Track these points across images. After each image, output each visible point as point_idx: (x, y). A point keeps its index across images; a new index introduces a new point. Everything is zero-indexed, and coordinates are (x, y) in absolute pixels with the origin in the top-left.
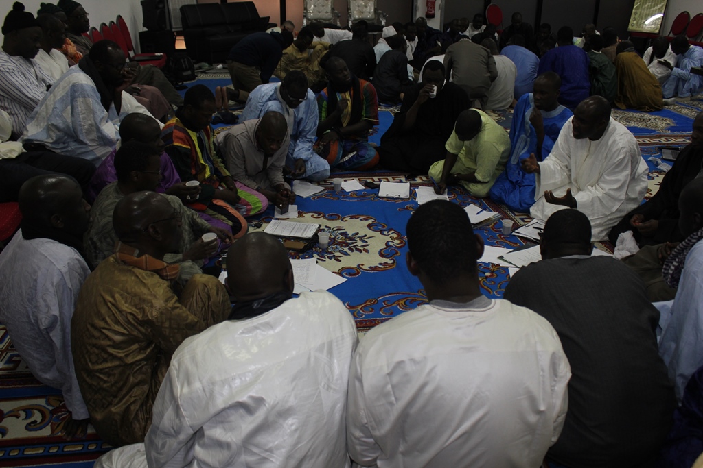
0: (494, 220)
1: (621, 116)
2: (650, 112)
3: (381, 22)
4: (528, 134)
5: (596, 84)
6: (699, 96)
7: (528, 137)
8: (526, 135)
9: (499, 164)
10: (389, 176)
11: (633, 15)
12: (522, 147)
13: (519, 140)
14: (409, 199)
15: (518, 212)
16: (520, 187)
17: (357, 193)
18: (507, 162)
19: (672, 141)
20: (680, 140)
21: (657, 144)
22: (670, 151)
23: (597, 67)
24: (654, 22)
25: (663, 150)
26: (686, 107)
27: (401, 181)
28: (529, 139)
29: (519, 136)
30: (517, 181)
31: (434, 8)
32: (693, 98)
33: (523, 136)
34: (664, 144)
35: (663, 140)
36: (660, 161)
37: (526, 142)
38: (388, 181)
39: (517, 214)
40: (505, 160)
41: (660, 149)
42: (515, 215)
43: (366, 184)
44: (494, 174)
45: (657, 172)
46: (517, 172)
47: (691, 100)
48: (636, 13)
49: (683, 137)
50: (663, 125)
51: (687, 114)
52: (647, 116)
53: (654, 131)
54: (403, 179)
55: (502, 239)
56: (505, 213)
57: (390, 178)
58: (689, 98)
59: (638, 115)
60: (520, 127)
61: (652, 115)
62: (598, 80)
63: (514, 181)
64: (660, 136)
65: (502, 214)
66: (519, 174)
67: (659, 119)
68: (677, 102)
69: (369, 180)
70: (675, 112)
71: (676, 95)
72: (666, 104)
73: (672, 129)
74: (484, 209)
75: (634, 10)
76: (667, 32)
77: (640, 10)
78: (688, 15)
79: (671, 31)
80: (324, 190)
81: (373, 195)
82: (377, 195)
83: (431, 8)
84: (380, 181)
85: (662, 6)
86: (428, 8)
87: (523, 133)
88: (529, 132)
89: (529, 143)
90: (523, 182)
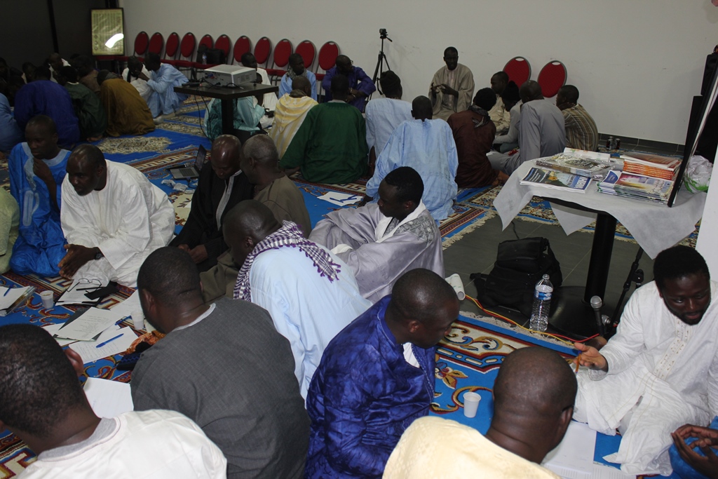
0: (28, 297)
1: (118, 144)
2: (144, 134)
4: (34, 189)
5: (84, 116)
6: (181, 111)
7: (35, 192)
8: (32, 190)
9: (12, 230)
11: (94, 39)
12: (31, 205)
13: (26, 198)
15: (52, 278)
16: (45, 249)
18: (19, 226)
19: (175, 160)
20: (182, 157)
21: (163, 166)
22: (178, 170)
23: (80, 98)
24: (117, 45)
25: (172, 171)
26: (175, 122)
28: (37, 194)
29: (24, 193)
30: (39, 244)
32: (177, 113)
33: (29, 192)
34: (170, 164)
35: (167, 160)
36: (173, 183)
37: (35, 198)
39: (51, 280)
40: (17, 224)
41: (169, 170)
42: (50, 282)
44: (9, 243)
45: (175, 194)
46: (35, 234)
47: (176, 115)
48: (96, 37)
49: (183, 153)
50: (161, 145)
51: (178, 130)
52: (143, 139)
53: (155, 153)
55: (46, 314)
56: (37, 283)
58: (174, 114)
59: (133, 139)
60: (23, 182)
61: (147, 137)
62: (85, 112)
63: (36, 245)
64: (163, 157)
65: (35, 286)
66: (38, 235)
67: (155, 140)
68: (165, 120)
70: (166, 130)
71: (161, 113)
72: (157, 124)
73: (171, 147)
74: (10, 288)
75: (93, 34)
76: (131, 52)
77: (99, 33)
78: (146, 35)
79: (135, 51)
85: (120, 28)
87: (28, 188)
88: (35, 186)
89: (38, 198)
90: (47, 243)
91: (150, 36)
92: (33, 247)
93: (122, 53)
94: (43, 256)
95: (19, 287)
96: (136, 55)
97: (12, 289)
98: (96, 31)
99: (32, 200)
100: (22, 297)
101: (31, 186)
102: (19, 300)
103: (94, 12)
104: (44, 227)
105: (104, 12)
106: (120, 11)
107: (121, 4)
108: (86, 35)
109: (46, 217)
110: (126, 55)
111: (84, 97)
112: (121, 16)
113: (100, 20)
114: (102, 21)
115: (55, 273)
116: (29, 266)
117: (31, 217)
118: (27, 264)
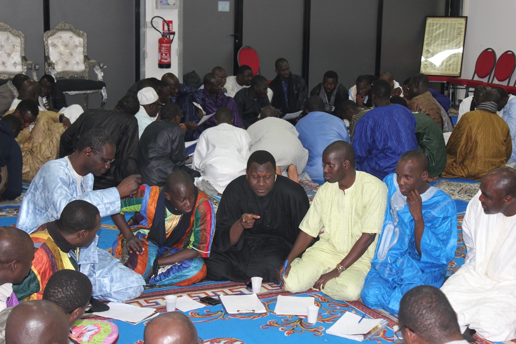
0: (382, 328)
3: (96, 75)
4: (396, 224)
7: (395, 227)
8: (393, 224)
10: (224, 287)
12: (389, 240)
13: (386, 232)
14: (266, 314)
16: (400, 285)
17: (196, 312)
27: (242, 294)
28: (397, 229)
29: (385, 226)
30: (394, 280)
31: (170, 54)
33: (390, 226)
37: (394, 233)
38: (228, 295)
43: (203, 300)
46: (388, 268)
48: (428, 51)
54: (244, 290)
57: (226, 290)
60: (387, 215)
63: (389, 279)
65: (387, 320)
66: (391, 271)
69: (203, 296)
74: (363, 317)
75: (425, 48)
77: (432, 48)
78: (493, 53)
79: (475, 72)
80: (156, 312)
81: (220, 313)
82: (226, 313)
83: (166, 54)
84: (216, 295)
85: (459, 42)
86: (162, 55)
87: (390, 222)
88: (397, 220)
89: (398, 233)
90: (402, 280)
91: (498, 55)
92: (387, 281)
93: (457, 73)
94: (397, 293)
95: (369, 318)
96: (476, 78)
97: (364, 319)
98: (429, 44)
99: (391, 233)
100: (377, 327)
101: (393, 220)
102: (374, 329)
103: (430, 21)
104: (398, 264)
105: (442, 20)
106: (463, 21)
107: (466, 11)
108: (417, 47)
109: (402, 255)
110: (463, 77)
111: (425, 129)
112: (463, 27)
113: (436, 30)
114: (438, 32)
116: (382, 299)
117: (386, 252)
118: (380, 297)
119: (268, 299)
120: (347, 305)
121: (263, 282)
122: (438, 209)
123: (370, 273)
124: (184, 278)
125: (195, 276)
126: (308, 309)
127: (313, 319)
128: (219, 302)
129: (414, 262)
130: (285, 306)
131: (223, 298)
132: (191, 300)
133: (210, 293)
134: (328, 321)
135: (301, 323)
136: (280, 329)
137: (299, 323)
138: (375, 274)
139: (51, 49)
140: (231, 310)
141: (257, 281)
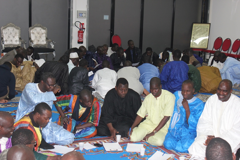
3: (51, 46)
4: (179, 112)
7: (179, 114)
8: (178, 113)
10: (104, 139)
12: (176, 119)
13: (174, 116)
14: (122, 151)
15: (181, 153)
17: (92, 150)
27: (112, 142)
28: (179, 115)
29: (174, 113)
30: (177, 137)
31: (83, 38)
37: (178, 116)
38: (106, 142)
43: (95, 145)
56: (175, 154)
57: (105, 141)
60: (175, 109)
69: (95, 143)
74: (164, 153)
75: (192, 36)
76: (211, 48)
77: (195, 36)
78: (221, 39)
79: (214, 47)
80: (75, 150)
81: (102, 150)
82: (105, 150)
83: (81, 38)
84: (101, 142)
85: (207, 34)
86: (79, 38)
87: (176, 112)
88: (180, 111)
89: (180, 117)
90: (181, 137)
91: (224, 40)
92: (175, 138)
93: (206, 47)
94: (179, 143)
95: (167, 154)
96: (214, 50)
97: (165, 154)
99: (177, 117)
100: (170, 158)
101: (178, 111)
102: (169, 159)
103: (194, 25)
104: (180, 130)
105: (200, 25)
106: (209, 25)
107: (210, 20)
108: (189, 36)
109: (182, 126)
110: (208, 49)
111: (192, 72)
112: (209, 28)
113: (197, 29)
114: (198, 30)
115: (184, 151)
116: (173, 145)
117: (174, 124)
118: (172, 144)
119: (123, 145)
120: (157, 148)
121: (121, 137)
122: (197, 106)
123: (167, 134)
124: (87, 135)
125: (92, 134)
126: (141, 149)
127: (142, 154)
128: (102, 146)
129: (187, 129)
130: (131, 148)
131: (104, 144)
132: (90, 144)
133: (98, 142)
134: (149, 154)
135: (137, 155)
136: (128, 158)
137: (136, 155)
138: (170, 135)
139: (32, 35)
140: (107, 149)
141: (118, 137)
